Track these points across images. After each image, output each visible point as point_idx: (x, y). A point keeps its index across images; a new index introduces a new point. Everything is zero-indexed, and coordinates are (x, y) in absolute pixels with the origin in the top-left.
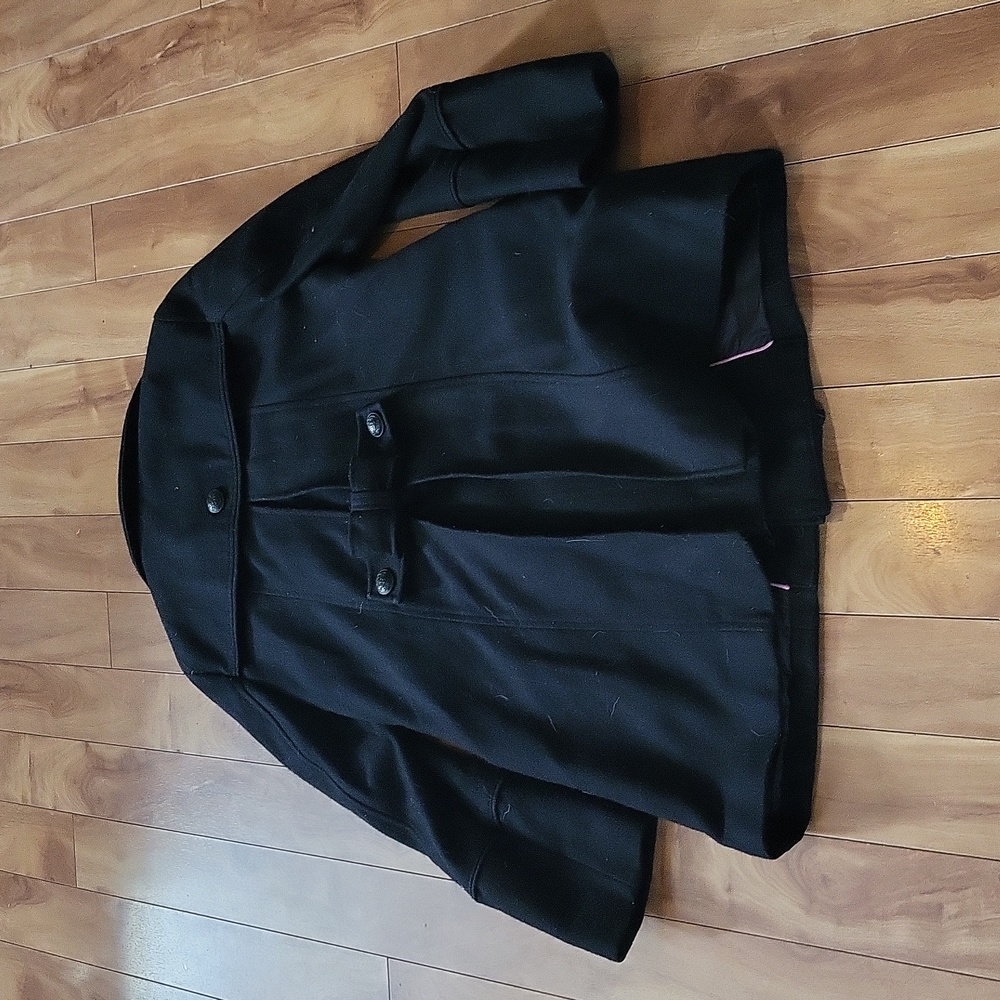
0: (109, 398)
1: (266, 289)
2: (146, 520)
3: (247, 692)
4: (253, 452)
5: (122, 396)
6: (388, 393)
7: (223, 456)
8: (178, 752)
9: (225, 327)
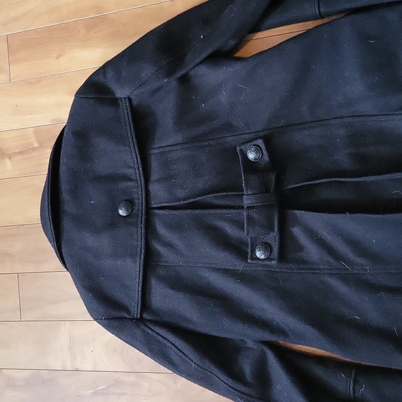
0: (21, 153)
1: (169, 73)
2: (67, 224)
3: (149, 328)
4: (155, 176)
5: (31, 150)
6: (265, 133)
7: (130, 180)
8: (77, 370)
9: (130, 100)
